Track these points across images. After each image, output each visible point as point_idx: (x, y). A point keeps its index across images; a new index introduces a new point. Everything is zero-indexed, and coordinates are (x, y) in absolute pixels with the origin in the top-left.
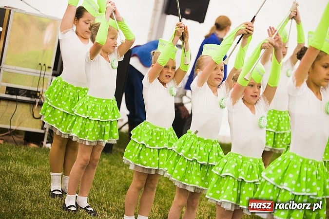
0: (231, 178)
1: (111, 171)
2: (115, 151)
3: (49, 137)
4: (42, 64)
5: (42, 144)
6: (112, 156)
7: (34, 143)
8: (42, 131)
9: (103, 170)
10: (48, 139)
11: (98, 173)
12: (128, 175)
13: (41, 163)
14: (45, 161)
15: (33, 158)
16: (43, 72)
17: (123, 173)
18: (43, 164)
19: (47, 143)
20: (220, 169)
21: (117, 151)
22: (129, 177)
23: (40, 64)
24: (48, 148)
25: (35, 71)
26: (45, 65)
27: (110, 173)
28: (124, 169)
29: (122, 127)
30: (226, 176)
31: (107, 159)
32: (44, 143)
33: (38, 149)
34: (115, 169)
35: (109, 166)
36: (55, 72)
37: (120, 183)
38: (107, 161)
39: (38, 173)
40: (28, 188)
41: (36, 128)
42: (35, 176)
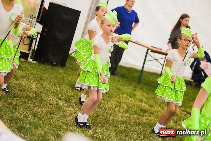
0: (91, 73)
1: (64, 77)
2: (67, 66)
3: (32, 56)
4: (31, 15)
5: (28, 59)
6: (65, 69)
7: (23, 58)
8: (28, 52)
9: (60, 76)
10: (31, 57)
11: (57, 78)
12: (73, 80)
13: (26, 70)
14: (28, 69)
15: (22, 66)
16: (31, 20)
17: (70, 79)
18: (27, 70)
19: (30, 59)
20: (85, 67)
21: (68, 67)
22: (74, 81)
23: (30, 15)
24: (31, 62)
25: (27, 18)
26: (32, 16)
27: (63, 78)
28: (71, 76)
29: (72, 54)
30: (88, 71)
31: (62, 70)
32: (29, 58)
33: (25, 61)
34: (66, 77)
35: (63, 74)
36: (38, 20)
37: (68, 84)
38: (62, 71)
39: (25, 75)
40: (18, 82)
41: (25, 50)
42: (22, 77)
